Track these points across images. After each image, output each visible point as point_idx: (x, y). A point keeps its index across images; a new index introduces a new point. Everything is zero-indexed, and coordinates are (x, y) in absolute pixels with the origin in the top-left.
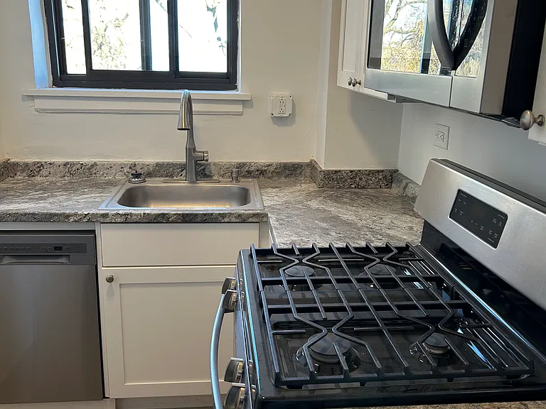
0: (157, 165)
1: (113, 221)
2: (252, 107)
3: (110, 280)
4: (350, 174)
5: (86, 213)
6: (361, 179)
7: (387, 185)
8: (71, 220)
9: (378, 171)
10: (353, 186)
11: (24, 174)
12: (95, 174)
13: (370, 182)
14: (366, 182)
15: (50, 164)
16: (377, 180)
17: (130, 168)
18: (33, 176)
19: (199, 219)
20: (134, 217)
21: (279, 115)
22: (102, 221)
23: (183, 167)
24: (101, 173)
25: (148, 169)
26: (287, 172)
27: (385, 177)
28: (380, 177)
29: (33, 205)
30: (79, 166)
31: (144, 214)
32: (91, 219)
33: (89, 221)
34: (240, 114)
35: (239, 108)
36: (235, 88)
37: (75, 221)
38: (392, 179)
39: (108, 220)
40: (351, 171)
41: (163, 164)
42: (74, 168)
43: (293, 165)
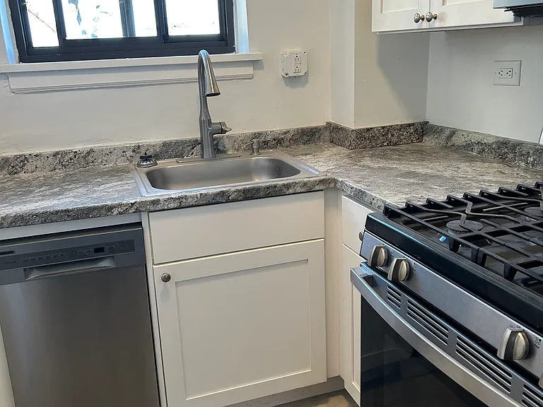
0: (165, 144)
1: (166, 208)
2: (262, 68)
3: (167, 279)
4: (382, 130)
5: (133, 202)
6: (393, 135)
7: (418, 139)
8: (115, 213)
9: (409, 125)
10: (385, 144)
11: (5, 172)
12: (93, 162)
13: (403, 137)
14: (398, 137)
15: (37, 156)
16: (409, 134)
17: (134, 151)
18: (16, 173)
19: (262, 194)
20: (190, 200)
21: (295, 75)
22: (152, 209)
23: (194, 143)
24: (100, 161)
25: (155, 150)
26: (305, 138)
27: (416, 131)
28: (412, 131)
29: (55, 202)
30: (72, 155)
31: (201, 194)
32: (139, 208)
33: (138, 211)
34: (251, 77)
35: (249, 70)
36: (233, 50)
37: (120, 213)
38: (423, 132)
39: (159, 207)
40: (383, 128)
41: (171, 142)
42: (67, 158)
43: (312, 129)
